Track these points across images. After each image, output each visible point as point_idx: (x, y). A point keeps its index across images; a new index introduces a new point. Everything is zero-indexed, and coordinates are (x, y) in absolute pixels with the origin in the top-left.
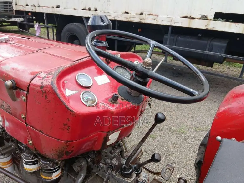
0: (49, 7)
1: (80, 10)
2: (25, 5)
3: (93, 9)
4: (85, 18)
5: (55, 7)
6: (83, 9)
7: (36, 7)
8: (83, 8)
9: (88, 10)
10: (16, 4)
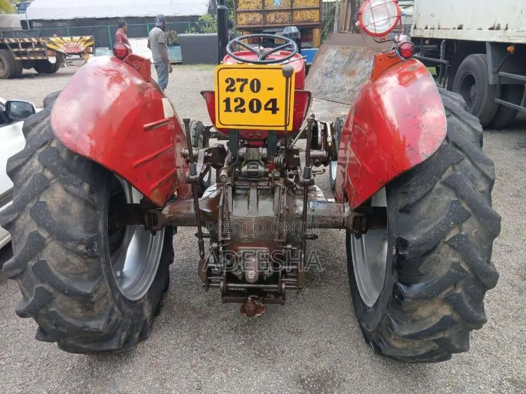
0: (449, 29)
1: (486, 30)
2: (424, 28)
3: (503, 27)
4: (489, 44)
5: (457, 27)
6: (491, 29)
7: (435, 30)
8: (490, 27)
9: (496, 29)
10: (415, 28)
